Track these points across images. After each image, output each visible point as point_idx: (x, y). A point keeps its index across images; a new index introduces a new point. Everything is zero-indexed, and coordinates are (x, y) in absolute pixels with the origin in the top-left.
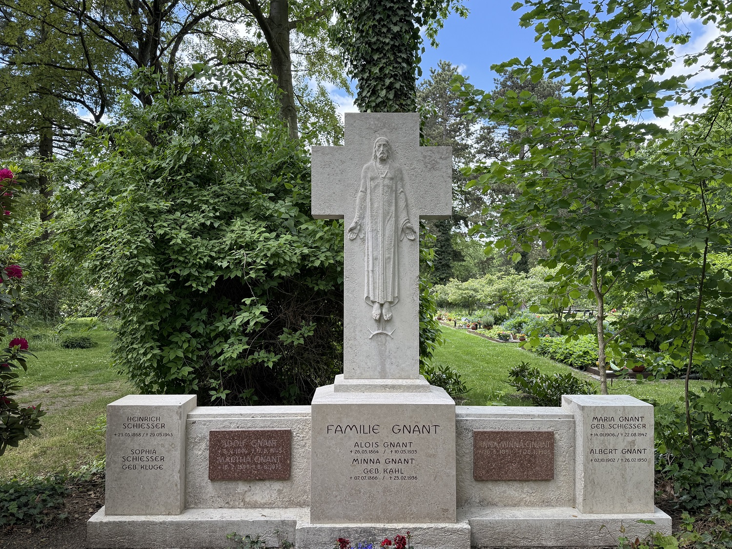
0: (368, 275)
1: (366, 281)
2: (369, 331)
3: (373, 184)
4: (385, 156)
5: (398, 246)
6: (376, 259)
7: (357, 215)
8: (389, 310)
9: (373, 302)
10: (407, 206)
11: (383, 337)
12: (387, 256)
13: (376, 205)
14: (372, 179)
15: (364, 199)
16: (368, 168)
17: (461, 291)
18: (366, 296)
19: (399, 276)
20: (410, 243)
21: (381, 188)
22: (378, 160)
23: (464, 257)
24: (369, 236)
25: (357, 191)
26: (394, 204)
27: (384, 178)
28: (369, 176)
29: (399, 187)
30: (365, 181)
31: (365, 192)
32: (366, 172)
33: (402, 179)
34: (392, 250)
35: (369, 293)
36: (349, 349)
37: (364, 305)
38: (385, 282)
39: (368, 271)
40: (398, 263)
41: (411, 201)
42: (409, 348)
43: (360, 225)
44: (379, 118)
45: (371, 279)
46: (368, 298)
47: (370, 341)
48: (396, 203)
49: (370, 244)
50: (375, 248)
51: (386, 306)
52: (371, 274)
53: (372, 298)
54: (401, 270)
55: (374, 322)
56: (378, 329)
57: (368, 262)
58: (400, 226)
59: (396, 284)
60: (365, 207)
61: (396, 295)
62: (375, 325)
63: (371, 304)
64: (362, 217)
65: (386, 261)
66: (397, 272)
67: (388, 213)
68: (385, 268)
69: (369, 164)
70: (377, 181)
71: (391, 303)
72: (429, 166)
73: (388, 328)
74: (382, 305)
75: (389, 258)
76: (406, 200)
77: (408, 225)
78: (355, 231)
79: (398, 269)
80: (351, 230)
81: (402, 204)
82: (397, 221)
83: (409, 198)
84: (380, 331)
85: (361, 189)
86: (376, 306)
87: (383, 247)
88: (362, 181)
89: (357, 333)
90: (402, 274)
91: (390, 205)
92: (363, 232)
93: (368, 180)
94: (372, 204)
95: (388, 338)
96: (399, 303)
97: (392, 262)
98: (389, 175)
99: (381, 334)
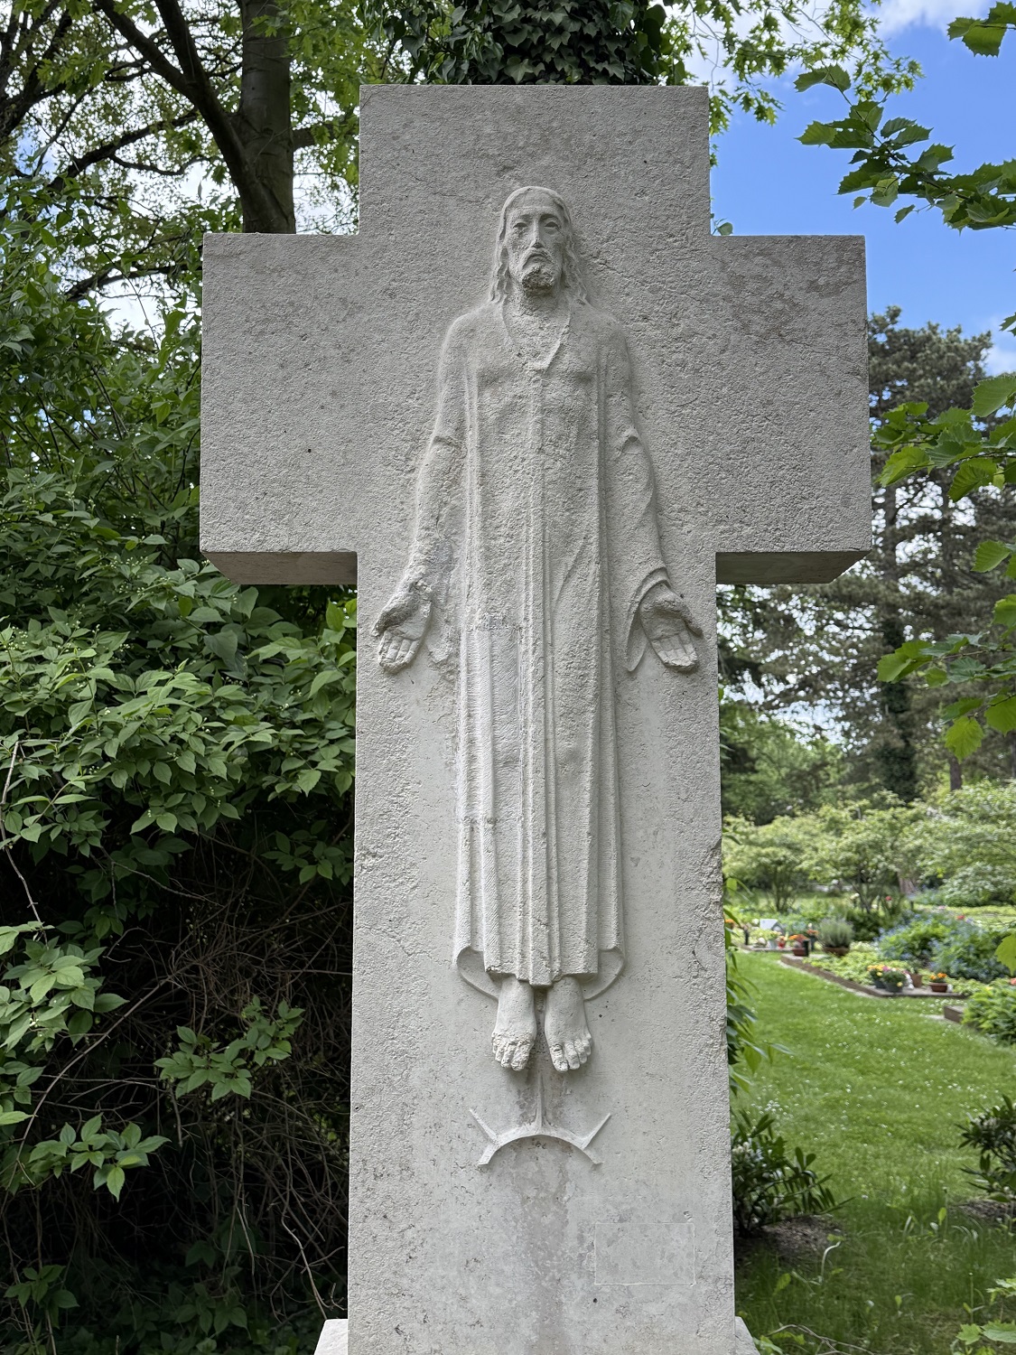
0: (471, 841)
1: (462, 870)
2: (474, 1125)
3: (493, 402)
4: (550, 270)
5: (617, 697)
6: (511, 761)
7: (416, 550)
8: (579, 1017)
9: (499, 978)
10: (656, 507)
11: (547, 1157)
12: (564, 746)
13: (506, 503)
14: (489, 380)
15: (449, 478)
16: (470, 331)
17: (755, 850)
18: (459, 944)
19: (622, 844)
20: (675, 683)
21: (531, 420)
22: (517, 292)
23: (753, 761)
24: (476, 648)
25: (417, 443)
26: (594, 498)
27: (547, 373)
28: (475, 365)
29: (618, 415)
30: (457, 394)
31: (454, 444)
32: (459, 350)
33: (630, 384)
34: (590, 718)
35: (474, 932)
36: (375, 1224)
37: (453, 990)
38: (553, 877)
39: (472, 824)
40: (619, 778)
41: (678, 487)
42: (682, 1215)
43: (433, 599)
44: (519, 110)
45: (484, 862)
46: (469, 955)
47: (480, 1179)
48: (606, 492)
49: (481, 687)
50: (502, 708)
51: (562, 996)
52: (483, 837)
53: (490, 959)
54: (635, 812)
55: (502, 1079)
56: (525, 1119)
57: (471, 778)
58: (627, 602)
59: (612, 884)
60: (456, 513)
61: (612, 942)
62: (508, 1098)
63: (489, 988)
64: (441, 560)
65: (558, 772)
66: (611, 829)
67: (568, 539)
68: (553, 810)
69: (475, 312)
70: (509, 391)
71: (583, 980)
72: (759, 324)
73: (574, 1111)
74: (539, 995)
75: (574, 756)
76: (653, 483)
77: (665, 596)
78: (409, 629)
79: (620, 809)
80: (390, 623)
81: (632, 498)
82: (608, 579)
83: (663, 471)
84: (532, 1129)
85: (437, 429)
86: (513, 996)
87: (543, 702)
88: (444, 392)
89: (416, 1137)
90: (637, 835)
91: (574, 500)
92: (447, 631)
93: (470, 388)
94: (487, 499)
95: (573, 1164)
96: (624, 985)
97: (587, 779)
98: (569, 362)
99: (535, 1141)
